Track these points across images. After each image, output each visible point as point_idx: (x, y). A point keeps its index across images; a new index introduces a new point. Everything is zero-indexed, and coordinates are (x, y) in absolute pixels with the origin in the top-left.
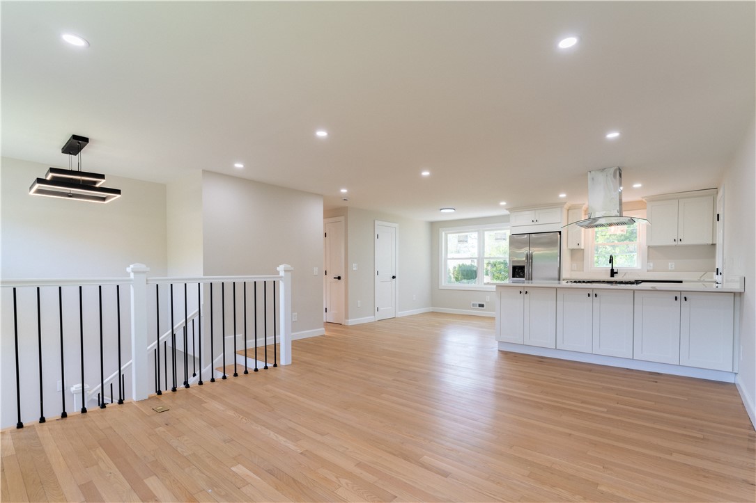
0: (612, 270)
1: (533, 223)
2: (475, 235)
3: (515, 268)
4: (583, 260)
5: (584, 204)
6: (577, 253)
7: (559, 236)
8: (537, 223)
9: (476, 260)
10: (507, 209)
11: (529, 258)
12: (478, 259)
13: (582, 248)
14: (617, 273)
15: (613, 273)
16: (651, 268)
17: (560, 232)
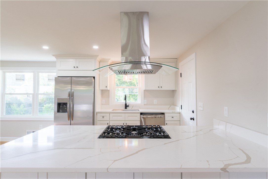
0: (126, 104)
1: (74, 69)
2: (31, 75)
3: (59, 105)
4: (109, 97)
5: (110, 59)
6: (105, 93)
7: (93, 80)
8: (77, 69)
9: (31, 96)
10: (53, 55)
11: (71, 95)
12: (33, 95)
13: (109, 89)
14: (128, 106)
15: (126, 106)
16: (146, 103)
17: (94, 77)
